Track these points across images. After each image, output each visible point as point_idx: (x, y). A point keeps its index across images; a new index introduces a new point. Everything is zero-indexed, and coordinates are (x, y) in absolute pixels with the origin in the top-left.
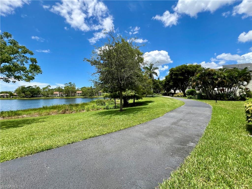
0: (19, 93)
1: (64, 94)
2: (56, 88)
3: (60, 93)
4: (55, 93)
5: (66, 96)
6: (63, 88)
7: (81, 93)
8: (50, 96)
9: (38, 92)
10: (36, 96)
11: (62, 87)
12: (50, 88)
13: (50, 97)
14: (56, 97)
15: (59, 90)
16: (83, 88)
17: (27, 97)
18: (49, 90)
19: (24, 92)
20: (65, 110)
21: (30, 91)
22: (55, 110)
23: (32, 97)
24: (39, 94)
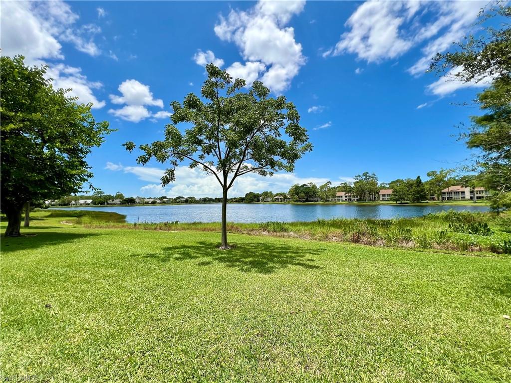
0: (292, 195)
1: (354, 196)
2: (341, 185)
3: (347, 194)
4: (338, 194)
5: (358, 200)
6: (353, 186)
7: (391, 193)
8: (330, 200)
9: (314, 194)
10: (311, 199)
11: (350, 183)
12: (331, 186)
13: (330, 201)
14: (341, 202)
15: (346, 188)
16: (394, 182)
17: (301, 202)
18: (330, 190)
19: (297, 194)
21: (304, 192)
22: (339, 231)
23: (307, 200)
24: (316, 197)
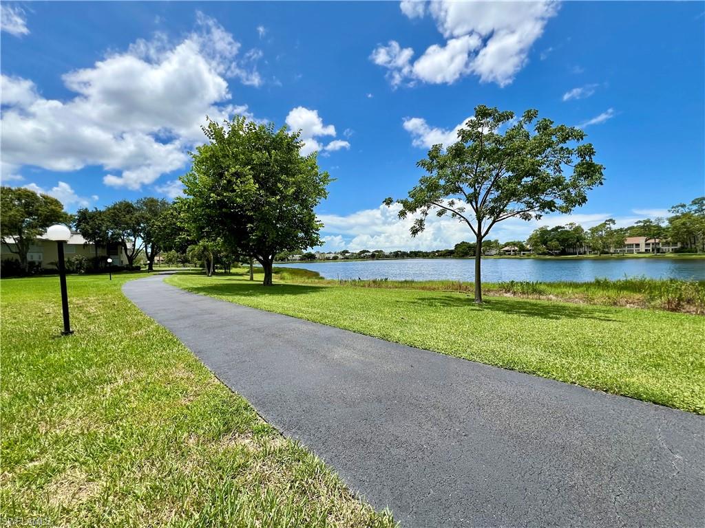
0: (535, 245)
1: (667, 244)
2: (635, 225)
3: (652, 241)
4: (629, 241)
5: (676, 251)
6: (665, 224)
8: (612, 251)
9: (578, 241)
10: (572, 250)
11: (659, 219)
12: (614, 227)
13: (612, 254)
14: (635, 254)
15: (648, 230)
17: (552, 255)
18: (611, 233)
19: (545, 243)
20: (679, 300)
21: (558, 240)
22: (637, 296)
23: (563, 253)
24: (581, 246)
